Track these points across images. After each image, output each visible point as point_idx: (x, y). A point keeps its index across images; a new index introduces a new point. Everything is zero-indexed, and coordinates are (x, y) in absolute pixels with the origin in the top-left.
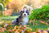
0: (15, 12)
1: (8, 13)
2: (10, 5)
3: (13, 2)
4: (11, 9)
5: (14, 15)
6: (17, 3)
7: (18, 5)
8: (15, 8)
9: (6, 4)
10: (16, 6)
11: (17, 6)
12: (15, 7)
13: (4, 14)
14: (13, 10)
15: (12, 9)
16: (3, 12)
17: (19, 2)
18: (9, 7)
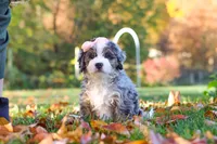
0: (199, 66)
1: (164, 72)
2: (176, 35)
3: (189, 19)
5: (192, 80)
6: (207, 23)
7: (212, 35)
8: (198, 50)
9: (157, 31)
10: (204, 38)
11: (208, 39)
12: (198, 45)
13: (145, 74)
15: (185, 55)
16: (139, 67)
18: (171, 43)
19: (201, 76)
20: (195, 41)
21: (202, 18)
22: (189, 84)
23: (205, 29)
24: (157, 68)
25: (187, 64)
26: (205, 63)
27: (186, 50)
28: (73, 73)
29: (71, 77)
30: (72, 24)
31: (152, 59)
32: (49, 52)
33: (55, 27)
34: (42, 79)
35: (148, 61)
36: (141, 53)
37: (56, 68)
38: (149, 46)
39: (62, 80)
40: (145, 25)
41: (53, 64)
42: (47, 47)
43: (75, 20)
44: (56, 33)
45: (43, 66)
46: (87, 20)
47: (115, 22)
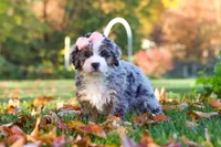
0: (193, 58)
1: (155, 64)
2: (170, 27)
4: (175, 43)
5: (185, 73)
6: (203, 14)
7: (207, 27)
8: (193, 41)
9: (150, 21)
10: (199, 29)
11: (203, 31)
12: (193, 37)
14: (183, 47)
15: (178, 46)
17: (214, 11)
18: (165, 34)
19: (195, 68)
20: (190, 32)
21: (197, 9)
22: (182, 77)
23: (200, 21)
24: (149, 60)
25: (181, 55)
26: (200, 55)
27: (179, 41)
28: (63, 63)
29: (61, 68)
30: (62, 12)
31: (144, 50)
32: (39, 40)
33: (45, 15)
34: (31, 69)
35: (141, 52)
36: (134, 44)
37: (45, 58)
38: (143, 36)
39: (51, 71)
40: (139, 15)
41: (42, 54)
42: (36, 35)
43: (66, 9)
44: (46, 22)
45: (32, 55)
46: (78, 9)
47: (107, 12)
